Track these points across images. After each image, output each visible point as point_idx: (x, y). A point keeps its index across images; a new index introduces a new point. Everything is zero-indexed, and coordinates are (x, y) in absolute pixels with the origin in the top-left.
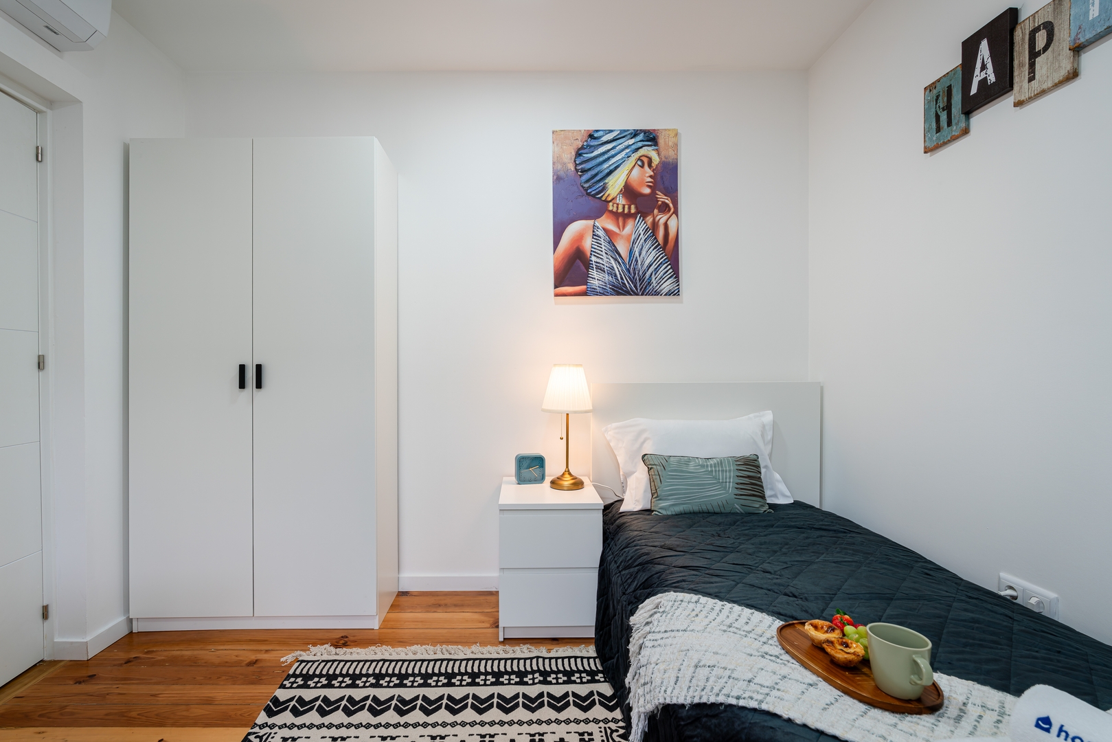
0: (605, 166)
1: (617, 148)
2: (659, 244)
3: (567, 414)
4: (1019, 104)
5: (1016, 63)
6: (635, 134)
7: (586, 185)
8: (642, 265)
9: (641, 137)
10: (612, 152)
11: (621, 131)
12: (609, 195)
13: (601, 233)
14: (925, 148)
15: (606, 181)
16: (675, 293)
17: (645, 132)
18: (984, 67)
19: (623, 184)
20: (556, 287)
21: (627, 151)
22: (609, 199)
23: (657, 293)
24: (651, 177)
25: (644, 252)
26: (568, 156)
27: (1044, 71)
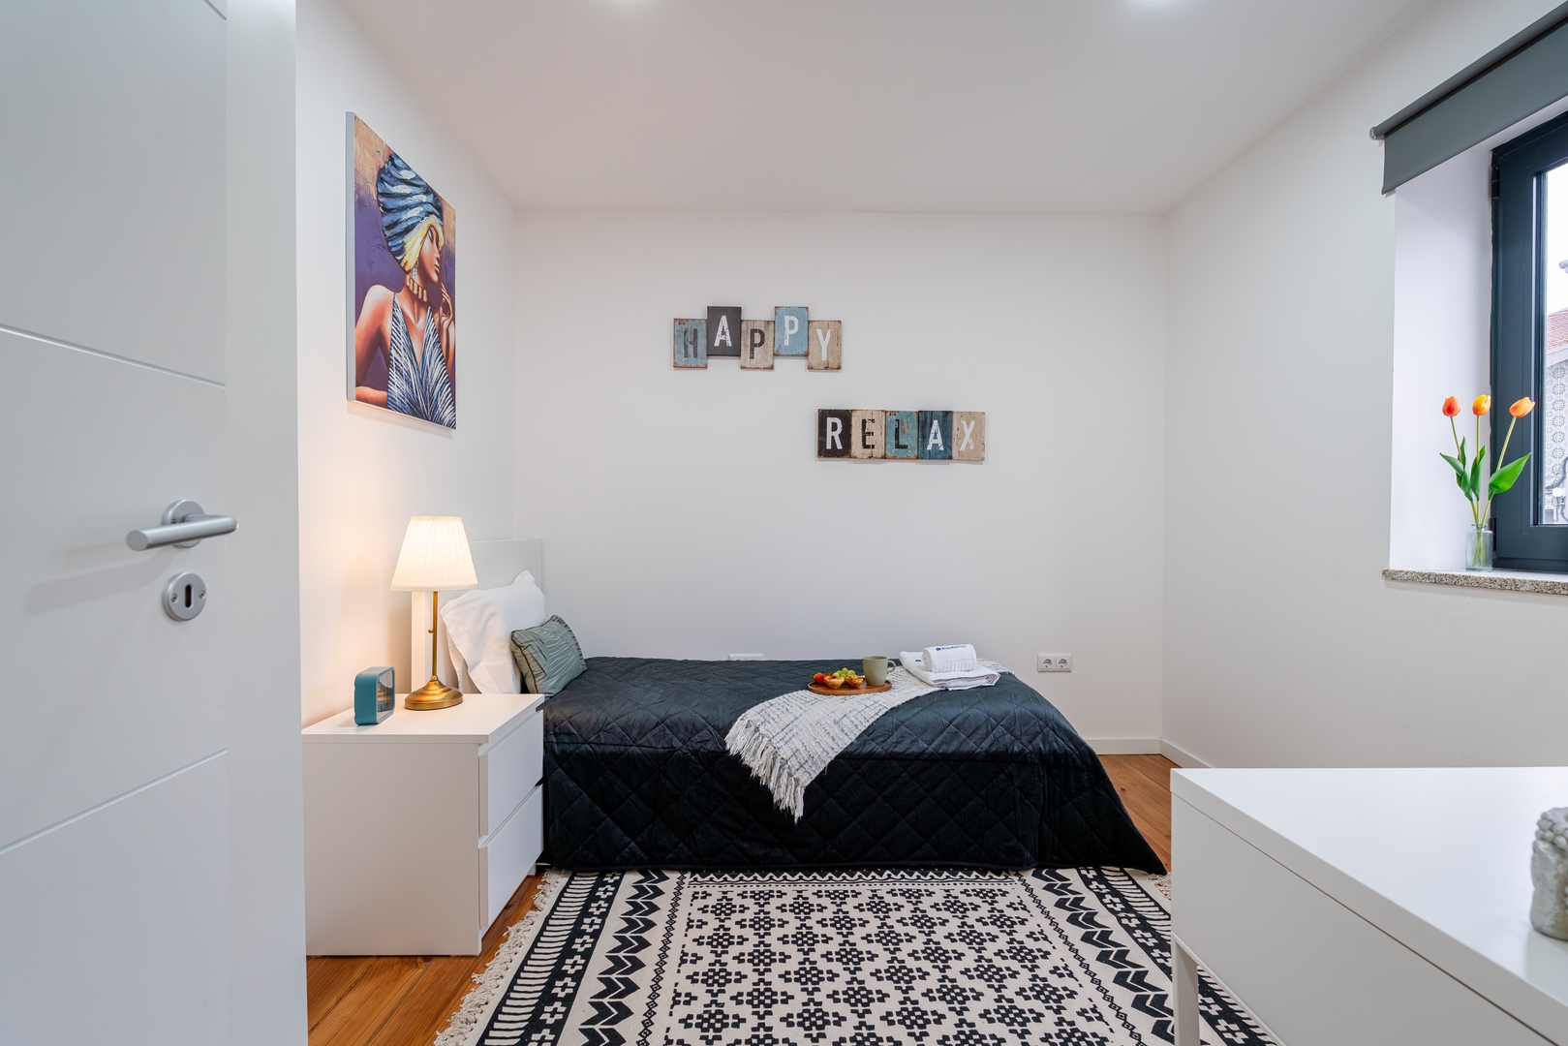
0: (405, 216)
1: (415, 197)
2: (442, 357)
3: (436, 593)
4: (743, 368)
5: (742, 342)
6: (428, 191)
7: (388, 233)
8: (432, 379)
9: (430, 199)
10: (409, 201)
11: (417, 177)
12: (406, 263)
13: (399, 315)
14: (675, 363)
15: (405, 240)
16: (452, 425)
17: (436, 195)
18: (723, 333)
19: (417, 256)
20: (358, 385)
21: (421, 209)
22: (407, 269)
23: (441, 422)
24: (437, 259)
25: (433, 362)
26: (370, 173)
27: (759, 357)
